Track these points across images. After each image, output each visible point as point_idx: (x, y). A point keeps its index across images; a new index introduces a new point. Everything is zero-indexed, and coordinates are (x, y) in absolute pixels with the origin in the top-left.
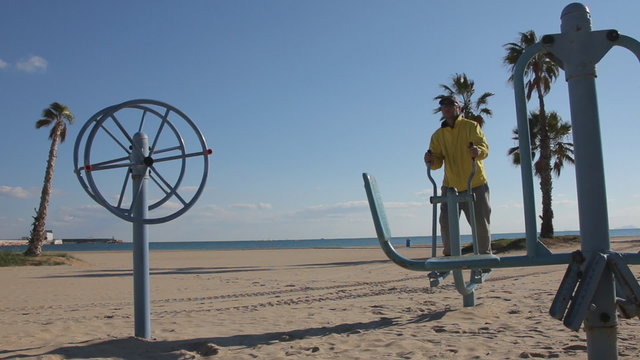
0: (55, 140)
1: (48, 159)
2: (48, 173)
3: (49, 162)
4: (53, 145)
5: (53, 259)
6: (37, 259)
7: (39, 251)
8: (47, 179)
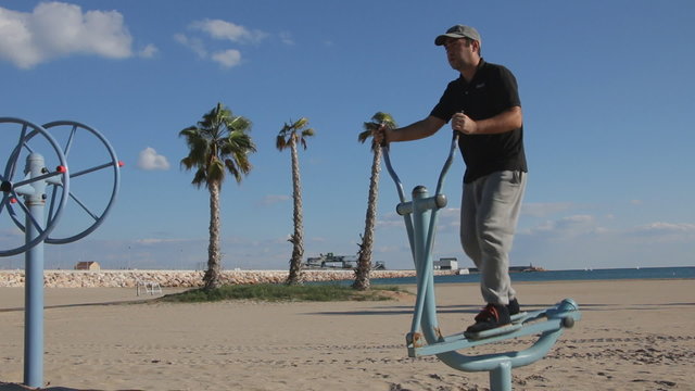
0: (376, 153)
1: (370, 176)
2: (371, 192)
3: (372, 179)
4: (375, 159)
5: (381, 293)
6: (362, 293)
7: (367, 283)
8: (371, 200)
